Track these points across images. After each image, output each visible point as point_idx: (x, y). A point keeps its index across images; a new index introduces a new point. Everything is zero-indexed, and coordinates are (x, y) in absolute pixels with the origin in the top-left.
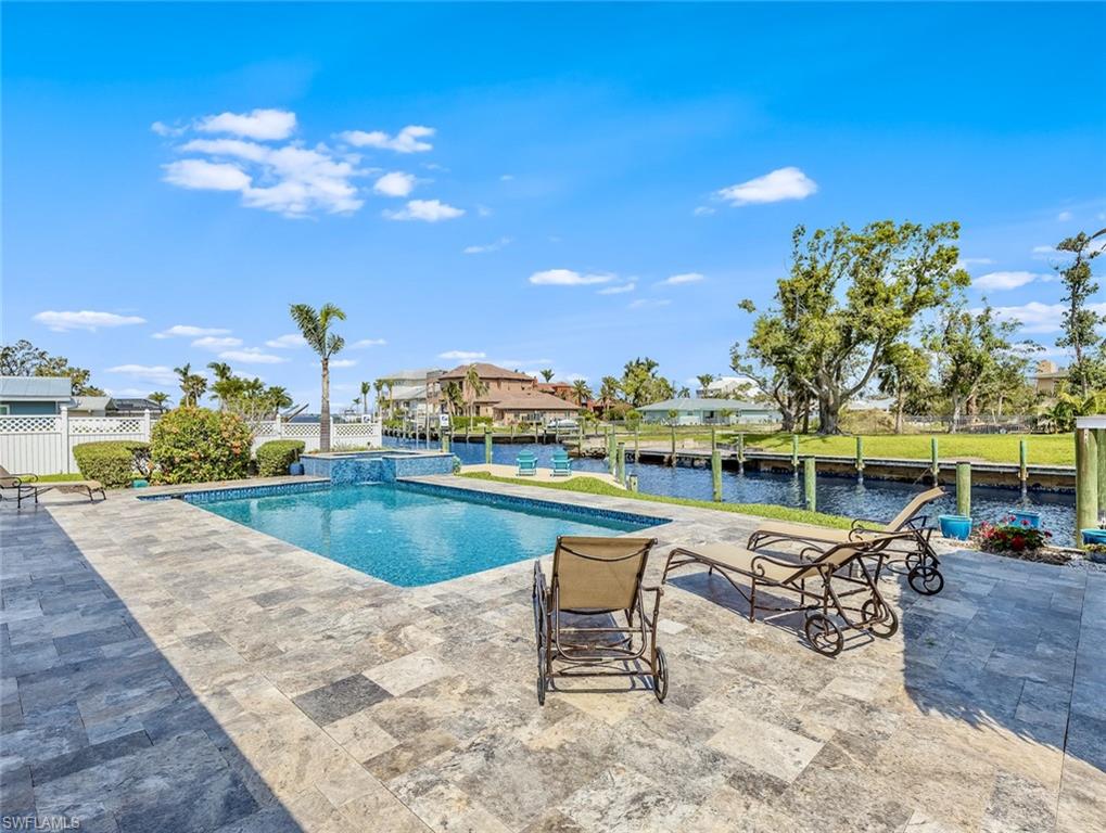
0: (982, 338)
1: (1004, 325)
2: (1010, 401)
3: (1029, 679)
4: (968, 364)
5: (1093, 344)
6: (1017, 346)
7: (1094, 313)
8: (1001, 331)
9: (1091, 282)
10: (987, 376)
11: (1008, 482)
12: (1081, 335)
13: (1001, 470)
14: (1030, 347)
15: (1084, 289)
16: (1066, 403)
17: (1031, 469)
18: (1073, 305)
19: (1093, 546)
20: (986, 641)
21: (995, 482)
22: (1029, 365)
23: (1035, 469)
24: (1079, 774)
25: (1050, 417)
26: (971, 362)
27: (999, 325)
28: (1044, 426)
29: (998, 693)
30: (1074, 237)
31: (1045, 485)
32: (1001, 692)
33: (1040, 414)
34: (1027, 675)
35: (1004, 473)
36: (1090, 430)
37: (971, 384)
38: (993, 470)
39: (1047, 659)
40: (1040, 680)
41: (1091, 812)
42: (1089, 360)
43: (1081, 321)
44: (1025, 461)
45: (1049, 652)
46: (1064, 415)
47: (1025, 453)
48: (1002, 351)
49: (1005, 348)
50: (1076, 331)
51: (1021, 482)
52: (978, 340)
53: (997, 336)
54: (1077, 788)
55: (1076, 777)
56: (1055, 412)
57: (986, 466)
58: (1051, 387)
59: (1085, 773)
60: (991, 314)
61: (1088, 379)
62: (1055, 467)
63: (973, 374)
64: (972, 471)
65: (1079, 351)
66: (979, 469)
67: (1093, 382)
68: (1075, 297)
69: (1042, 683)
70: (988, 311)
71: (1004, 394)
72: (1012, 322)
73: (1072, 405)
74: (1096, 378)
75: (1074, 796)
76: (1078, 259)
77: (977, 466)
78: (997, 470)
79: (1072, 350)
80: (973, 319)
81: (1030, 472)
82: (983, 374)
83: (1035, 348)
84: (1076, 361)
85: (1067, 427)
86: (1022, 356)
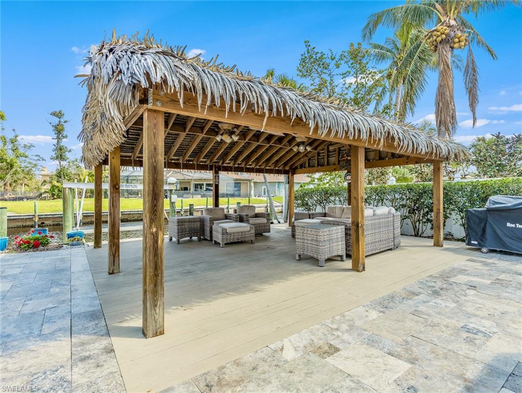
0: (13, 150)
1: (25, 146)
2: (28, 186)
3: (48, 308)
4: (5, 163)
5: (66, 161)
6: (32, 157)
7: (66, 147)
8: (24, 149)
9: (65, 133)
10: (16, 171)
11: (29, 223)
12: (61, 156)
13: (25, 217)
14: (37, 158)
15: (62, 136)
16: (55, 186)
17: (40, 215)
18: (58, 142)
19: (72, 239)
20: (20, 298)
21: (20, 224)
22: (38, 167)
23: (42, 215)
24: (80, 346)
25: (48, 192)
26: (7, 162)
27: (22, 145)
28: (45, 197)
29: (29, 325)
30: (58, 112)
31: (47, 222)
32: (31, 324)
33: (43, 191)
34: (47, 307)
35: (26, 219)
36: (69, 188)
37: (7, 174)
38: (20, 217)
39: (57, 294)
40: (54, 306)
41: (89, 364)
42: (64, 167)
43: (61, 150)
44: (37, 211)
45: (57, 290)
46: (54, 191)
47: (37, 208)
48: (24, 159)
49: (26, 157)
50: (59, 153)
51: (35, 222)
52: (10, 151)
53: (21, 151)
54: (80, 355)
55: (79, 349)
56: (50, 190)
57: (16, 216)
58: (48, 179)
59: (83, 344)
60: (18, 138)
61: (64, 176)
62: (51, 213)
63: (8, 169)
64: (8, 219)
65: (60, 163)
66: (12, 218)
67: (66, 177)
68: (58, 138)
69: (55, 307)
70: (16, 136)
71: (26, 181)
72: (29, 145)
73: (58, 187)
74: (67, 176)
75: (80, 361)
76: (60, 122)
77: (11, 216)
78: (22, 217)
79: (57, 162)
80: (8, 140)
81: (40, 217)
82: (13, 170)
83: (41, 159)
84: (59, 168)
85: (55, 197)
86: (34, 162)
